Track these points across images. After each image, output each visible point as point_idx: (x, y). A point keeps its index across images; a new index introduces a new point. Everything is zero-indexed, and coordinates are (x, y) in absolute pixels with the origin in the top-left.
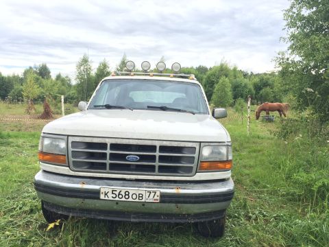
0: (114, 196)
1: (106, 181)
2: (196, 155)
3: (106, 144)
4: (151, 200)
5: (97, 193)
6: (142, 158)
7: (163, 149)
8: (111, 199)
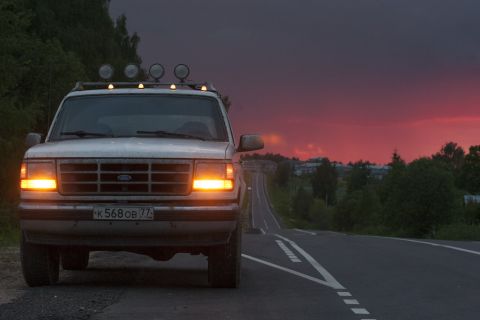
0: (108, 215)
1: (97, 204)
2: (190, 173)
3: (96, 165)
4: (144, 217)
5: (90, 213)
6: (135, 177)
7: (155, 167)
8: (104, 218)
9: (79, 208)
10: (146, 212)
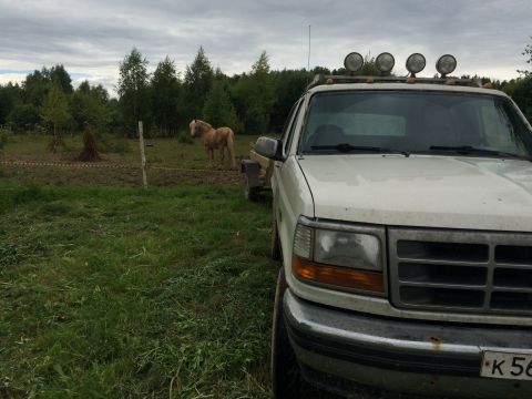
0: (517, 370)
1: (480, 332)
3: (485, 248)
5: (475, 362)
8: (507, 376)
9: (446, 347)
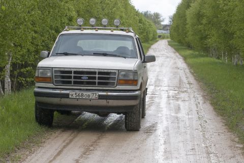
0: (76, 96)
1: (71, 90)
2: (116, 76)
3: (71, 72)
4: (94, 98)
6: (90, 78)
7: (100, 73)
10: (95, 95)
